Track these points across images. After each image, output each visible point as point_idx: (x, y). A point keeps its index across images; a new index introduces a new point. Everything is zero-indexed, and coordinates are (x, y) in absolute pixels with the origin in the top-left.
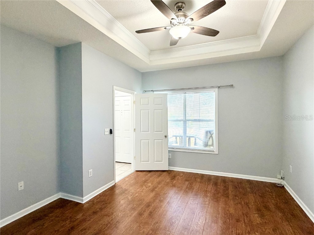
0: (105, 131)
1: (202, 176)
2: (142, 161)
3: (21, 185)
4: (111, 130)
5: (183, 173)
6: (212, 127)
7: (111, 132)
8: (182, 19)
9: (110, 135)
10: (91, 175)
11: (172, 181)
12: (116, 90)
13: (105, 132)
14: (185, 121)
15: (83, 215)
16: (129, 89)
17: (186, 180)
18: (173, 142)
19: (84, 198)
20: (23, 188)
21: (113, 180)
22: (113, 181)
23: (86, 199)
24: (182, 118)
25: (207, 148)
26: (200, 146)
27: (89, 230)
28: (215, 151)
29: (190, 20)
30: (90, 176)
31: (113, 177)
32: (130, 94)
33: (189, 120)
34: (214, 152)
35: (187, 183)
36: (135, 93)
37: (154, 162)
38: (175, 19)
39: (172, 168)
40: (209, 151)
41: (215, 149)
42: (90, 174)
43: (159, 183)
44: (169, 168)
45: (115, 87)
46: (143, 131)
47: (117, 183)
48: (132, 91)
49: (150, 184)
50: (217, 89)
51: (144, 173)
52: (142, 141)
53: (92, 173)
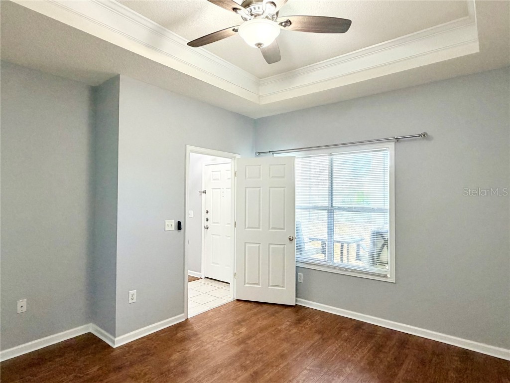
0: (167, 224)
2: (246, 282)
3: (22, 305)
4: (179, 223)
5: (323, 314)
6: (383, 223)
7: (179, 226)
9: (177, 231)
10: (135, 301)
11: (291, 329)
12: (192, 151)
13: (167, 226)
14: (331, 210)
16: (225, 148)
17: (320, 332)
18: (312, 252)
19: (116, 339)
20: (24, 309)
21: (183, 312)
22: (183, 314)
23: (119, 341)
24: (326, 204)
25: (376, 269)
26: (364, 264)
28: (388, 276)
30: (130, 301)
31: (181, 305)
32: (229, 160)
33: (340, 209)
34: (386, 277)
35: (317, 337)
36: (238, 156)
37: (269, 286)
39: (303, 302)
40: (375, 275)
41: (388, 270)
42: (130, 297)
43: (261, 330)
44: (296, 301)
45: (189, 148)
46: (249, 227)
48: (234, 155)
49: (243, 330)
50: (392, 145)
51: (249, 305)
52: (247, 245)
53: (135, 297)
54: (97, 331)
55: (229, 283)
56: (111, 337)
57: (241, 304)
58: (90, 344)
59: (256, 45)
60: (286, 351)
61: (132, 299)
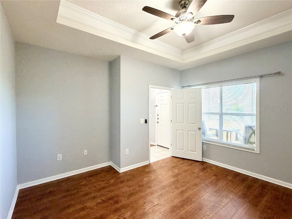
0: (141, 120)
1: (237, 174)
2: (177, 148)
3: (86, 152)
4: (146, 120)
5: (217, 167)
6: (253, 122)
7: (146, 121)
8: (183, 16)
9: (145, 124)
10: (128, 153)
11: (200, 172)
12: (151, 87)
13: (141, 121)
14: (221, 115)
15: (115, 181)
16: (166, 85)
17: (215, 175)
18: (210, 135)
19: (121, 169)
20: (86, 154)
21: (148, 160)
22: (148, 161)
23: (122, 170)
24: (218, 111)
25: (248, 146)
26: (240, 143)
27: (111, 192)
28: (255, 150)
29: (189, 14)
30: (126, 154)
31: (147, 158)
32: (168, 91)
33: (226, 114)
34: (254, 150)
35: (214, 178)
36: (173, 89)
37: (188, 151)
38: (174, 19)
39: (206, 160)
40: (247, 149)
41: (255, 147)
42: (126, 152)
43: (185, 171)
44: (202, 159)
45: (150, 86)
46: (178, 123)
47: (151, 164)
48: (170, 88)
49: (176, 170)
51: (178, 159)
52: (177, 131)
53: (128, 152)
54: (113, 165)
55: (169, 149)
56: (119, 168)
57: (174, 159)
58: (110, 170)
59: (182, 35)
60: (197, 183)
61: (127, 153)
